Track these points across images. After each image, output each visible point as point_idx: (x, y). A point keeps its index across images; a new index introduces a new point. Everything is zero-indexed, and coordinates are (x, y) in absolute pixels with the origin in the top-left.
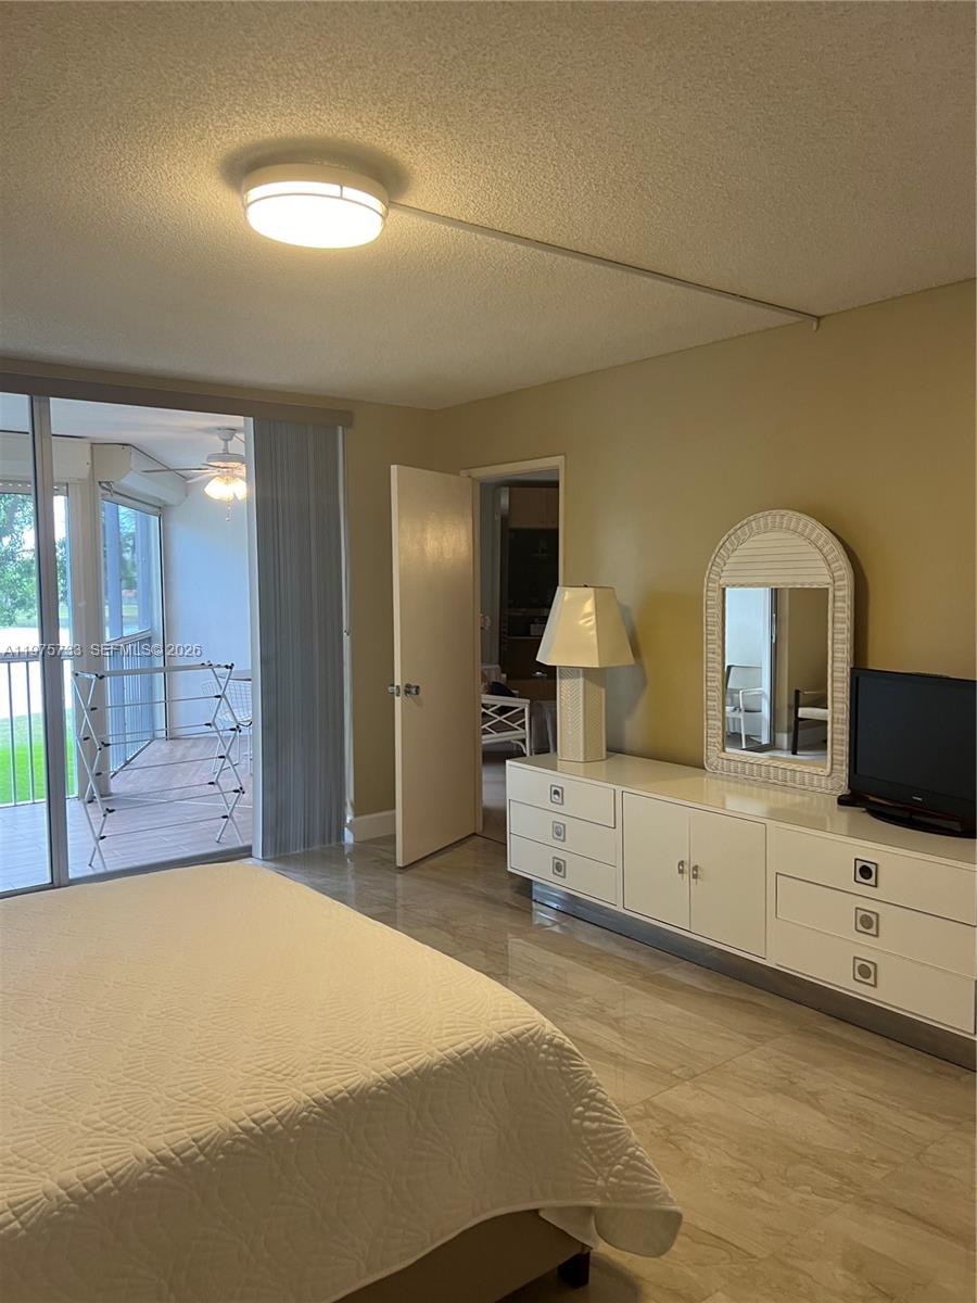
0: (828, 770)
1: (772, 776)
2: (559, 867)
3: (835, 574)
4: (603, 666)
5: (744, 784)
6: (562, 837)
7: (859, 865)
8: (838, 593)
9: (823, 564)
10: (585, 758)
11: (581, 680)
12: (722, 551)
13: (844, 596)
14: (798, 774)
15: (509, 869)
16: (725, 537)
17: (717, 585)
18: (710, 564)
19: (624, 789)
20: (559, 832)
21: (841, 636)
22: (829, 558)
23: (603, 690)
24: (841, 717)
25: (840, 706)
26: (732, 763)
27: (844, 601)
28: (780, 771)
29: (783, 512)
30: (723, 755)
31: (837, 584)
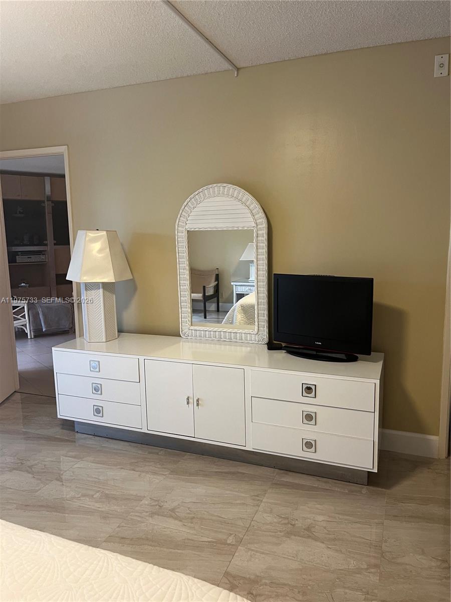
0: (256, 330)
1: (222, 337)
2: (98, 411)
3: (258, 221)
4: (118, 280)
5: (206, 343)
6: (99, 392)
7: (305, 386)
8: (260, 232)
9: (250, 215)
10: (106, 339)
11: (101, 290)
12: (186, 208)
13: (263, 234)
14: (238, 335)
15: (59, 417)
16: (188, 200)
17: (184, 229)
18: (179, 216)
19: (145, 358)
20: (97, 389)
21: (262, 257)
22: (253, 212)
23: (114, 296)
24: (263, 301)
25: (262, 295)
26: (198, 332)
27: (263, 237)
28: (227, 334)
29: (225, 185)
30: (192, 328)
31: (259, 227)
